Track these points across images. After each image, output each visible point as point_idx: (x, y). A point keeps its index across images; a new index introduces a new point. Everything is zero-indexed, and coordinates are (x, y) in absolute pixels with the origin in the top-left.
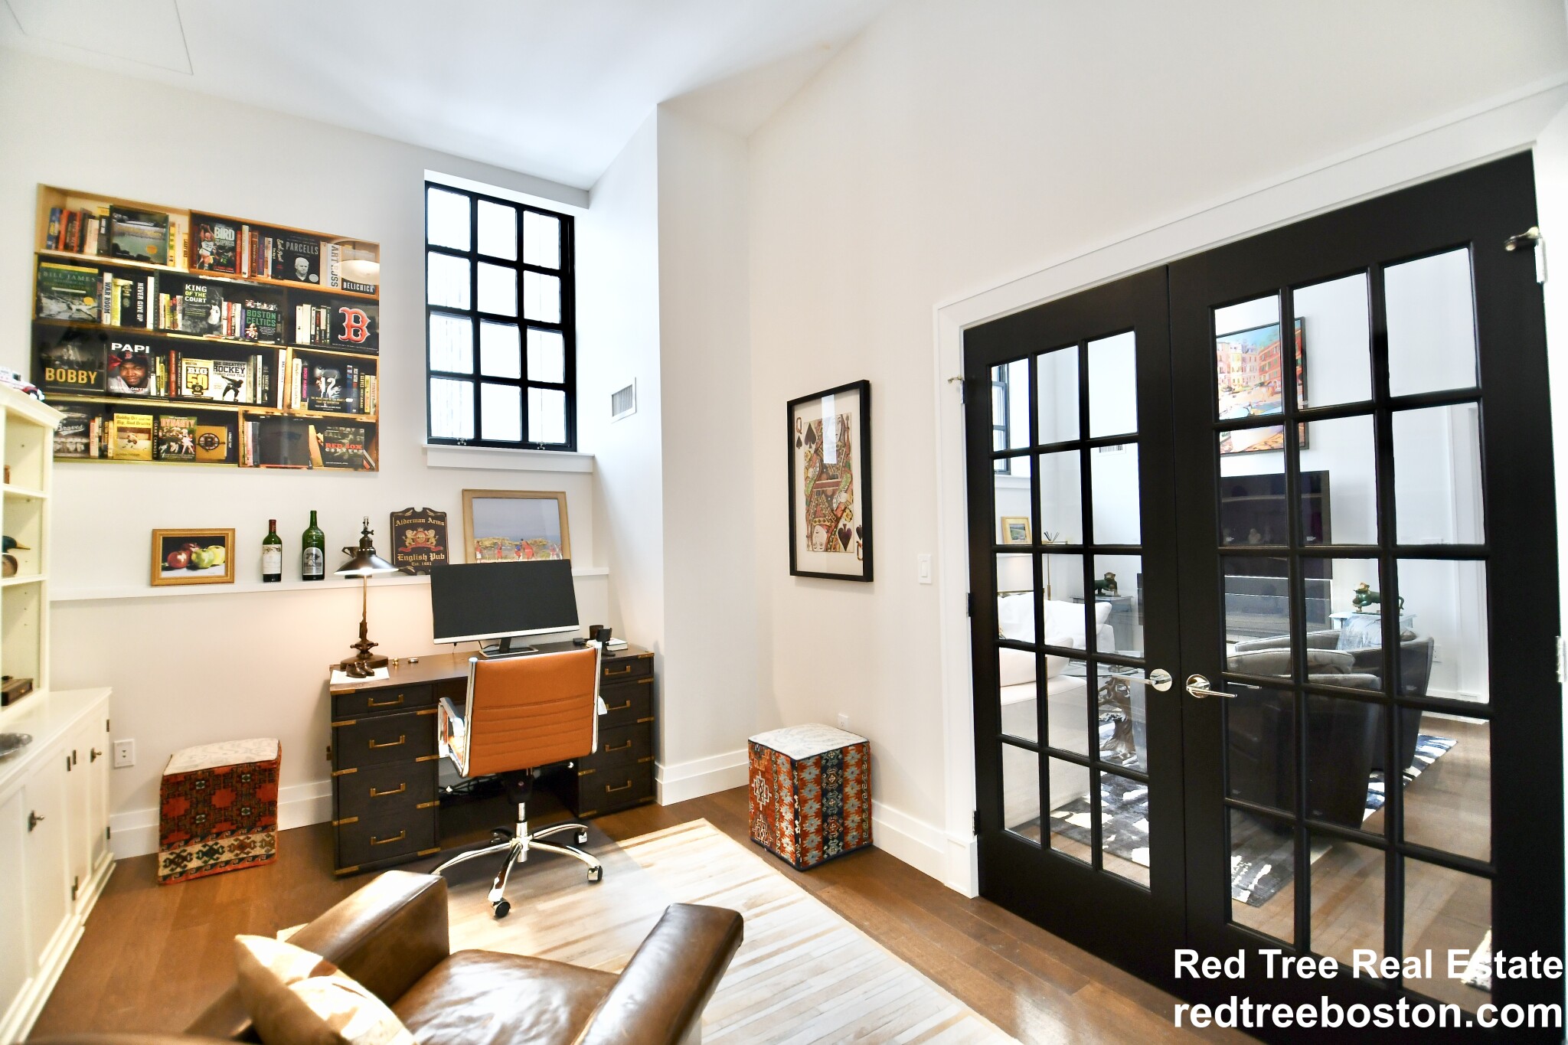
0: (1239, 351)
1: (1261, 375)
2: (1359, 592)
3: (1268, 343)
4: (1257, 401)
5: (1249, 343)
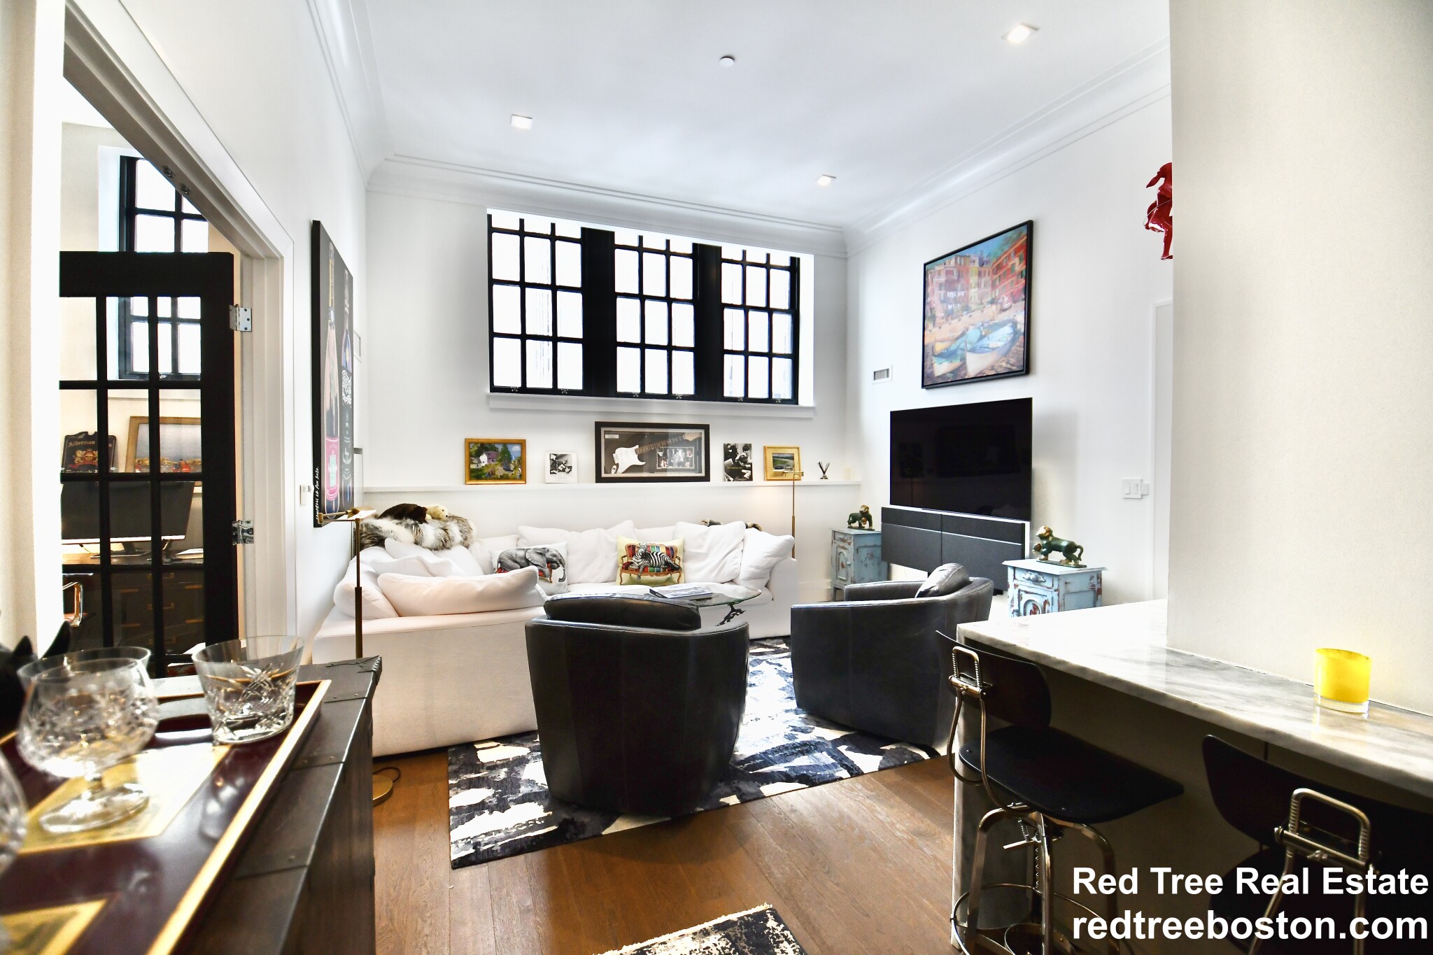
0: (977, 265)
1: (992, 290)
2: (1042, 537)
3: (1000, 253)
4: (987, 320)
5: (985, 255)
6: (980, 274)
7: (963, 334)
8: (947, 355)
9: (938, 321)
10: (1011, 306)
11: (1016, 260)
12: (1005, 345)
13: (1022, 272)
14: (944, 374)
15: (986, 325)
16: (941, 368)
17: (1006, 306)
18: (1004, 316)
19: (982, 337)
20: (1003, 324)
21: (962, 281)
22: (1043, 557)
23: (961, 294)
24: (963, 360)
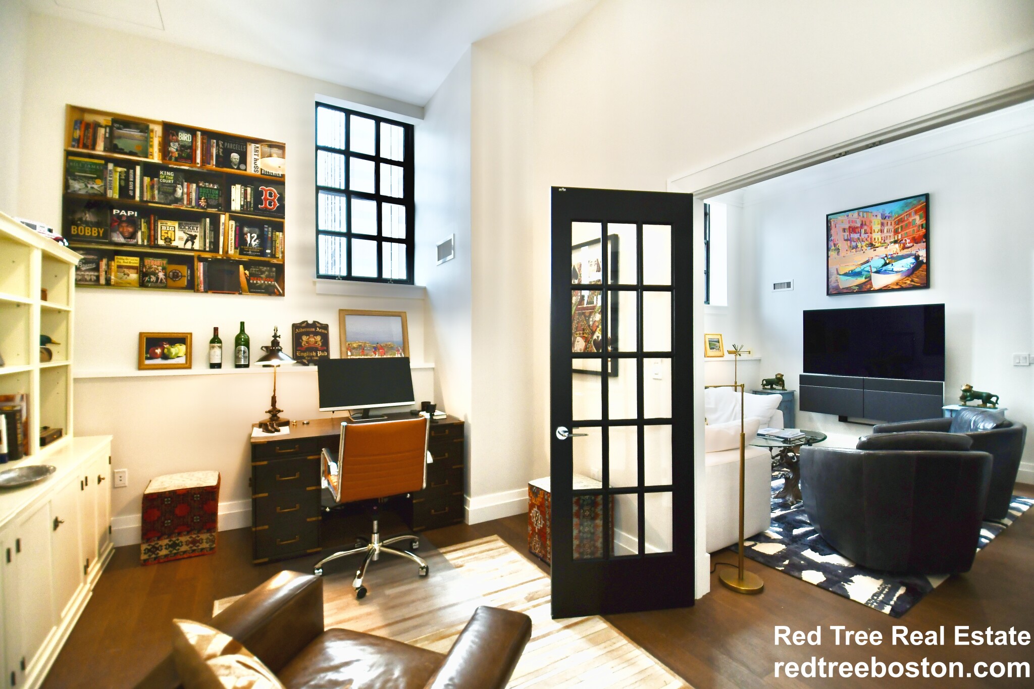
0: (879, 217)
1: (895, 235)
2: (965, 391)
3: (901, 212)
4: (892, 253)
5: (888, 212)
6: (882, 224)
7: (868, 262)
8: (853, 274)
9: (842, 252)
10: (913, 245)
11: (917, 217)
12: (908, 270)
13: (922, 225)
14: (850, 287)
15: (889, 257)
16: (846, 283)
17: (908, 245)
18: (906, 252)
19: (886, 264)
20: (907, 256)
21: (865, 227)
23: (865, 236)
24: (869, 278)
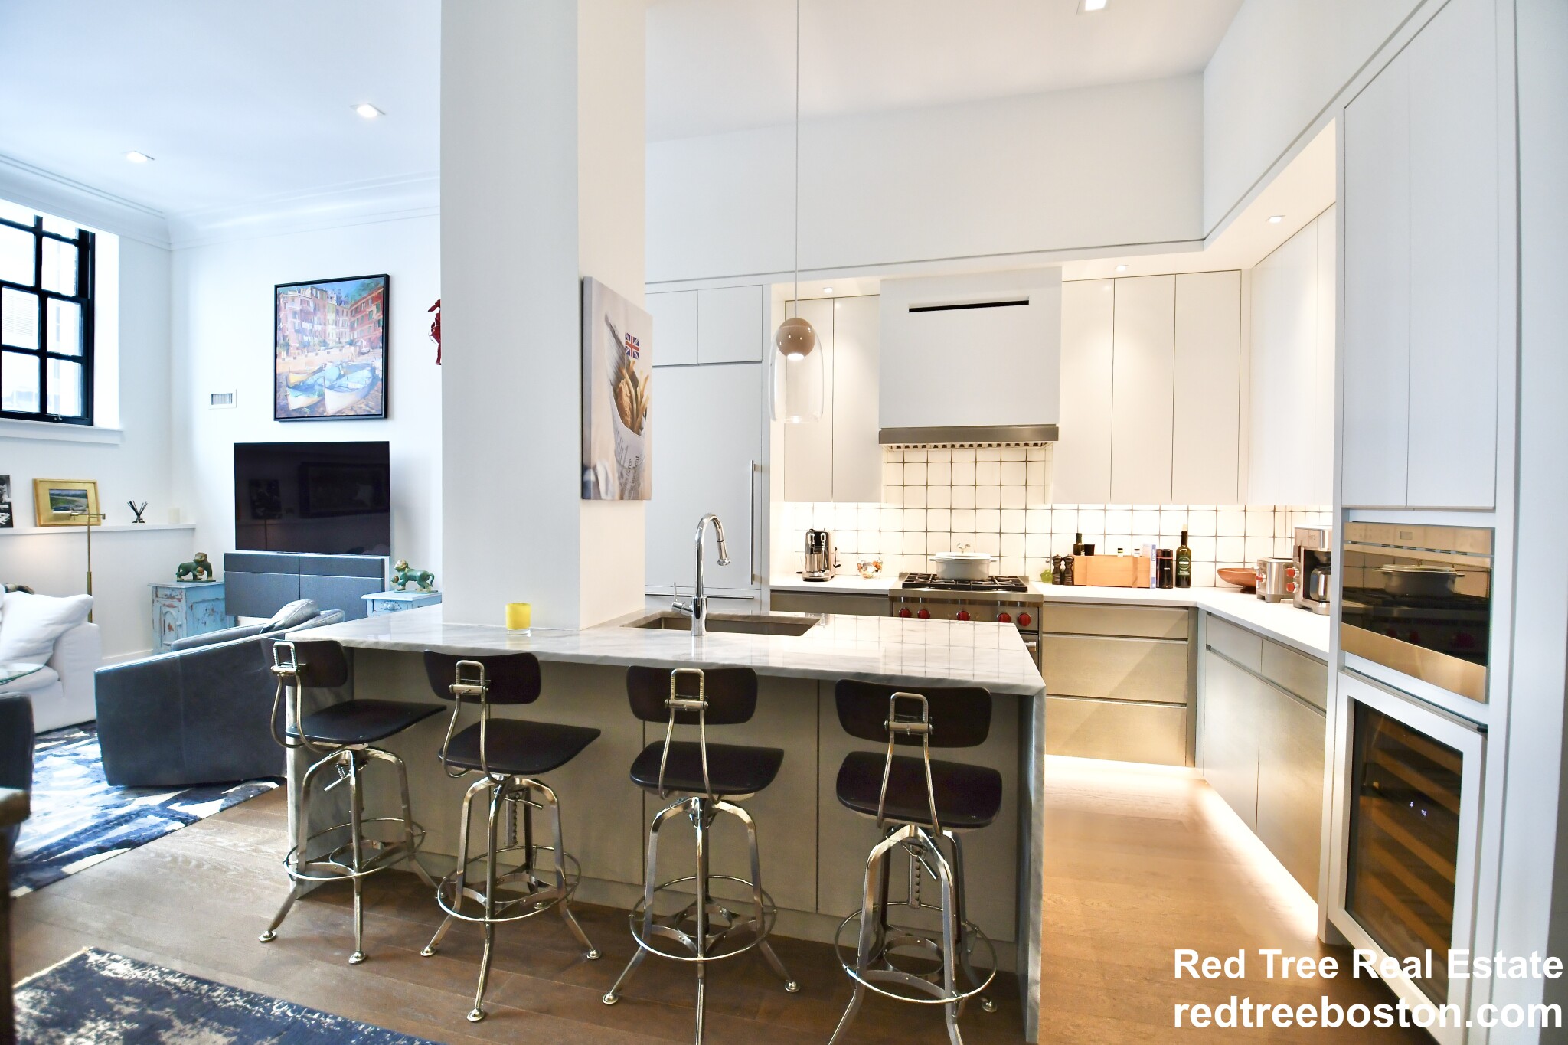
0: (335, 302)
1: (350, 331)
2: (399, 570)
3: (358, 297)
4: (347, 360)
5: (343, 295)
6: (337, 312)
7: (320, 370)
8: (302, 388)
9: (292, 350)
10: (369, 351)
11: (374, 308)
12: (363, 388)
13: (379, 321)
14: (301, 408)
15: (345, 364)
16: (296, 401)
17: (364, 350)
18: (362, 360)
19: (340, 376)
20: (362, 367)
21: (319, 314)
22: (401, 587)
23: (318, 328)
24: (322, 396)
